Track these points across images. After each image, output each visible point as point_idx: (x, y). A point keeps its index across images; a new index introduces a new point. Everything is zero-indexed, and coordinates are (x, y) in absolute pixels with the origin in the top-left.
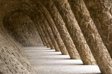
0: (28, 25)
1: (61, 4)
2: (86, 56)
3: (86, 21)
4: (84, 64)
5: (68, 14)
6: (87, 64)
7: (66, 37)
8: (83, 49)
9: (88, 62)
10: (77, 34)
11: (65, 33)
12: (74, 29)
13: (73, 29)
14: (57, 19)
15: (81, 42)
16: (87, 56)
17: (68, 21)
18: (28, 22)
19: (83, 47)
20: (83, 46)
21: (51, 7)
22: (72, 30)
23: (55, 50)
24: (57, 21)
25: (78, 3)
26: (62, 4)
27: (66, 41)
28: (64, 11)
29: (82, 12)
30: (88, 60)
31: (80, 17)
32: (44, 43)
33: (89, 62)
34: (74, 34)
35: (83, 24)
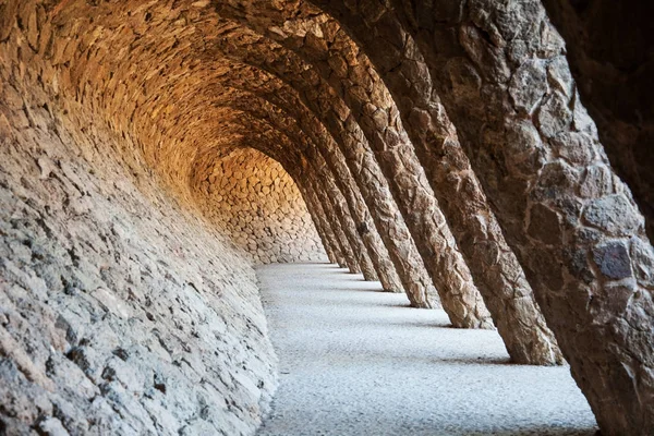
0: (278, 190)
1: (375, 108)
2: (461, 295)
3: (454, 165)
4: (454, 326)
5: (400, 144)
6: (465, 327)
7: (394, 229)
8: (450, 269)
9: (467, 319)
10: (428, 217)
11: (390, 216)
12: (418, 199)
13: (414, 198)
14: (365, 165)
15: (442, 245)
16: (464, 298)
17: (398, 171)
18: (277, 181)
19: (450, 264)
20: (450, 258)
21: (344, 124)
22: (412, 202)
23: (361, 276)
24: (362, 172)
25: (428, 100)
26: (378, 109)
27: (396, 242)
28: (384, 135)
29: (440, 132)
30: (469, 310)
31: (432, 151)
32: (328, 253)
33: (473, 317)
34: (418, 215)
35: (446, 180)
